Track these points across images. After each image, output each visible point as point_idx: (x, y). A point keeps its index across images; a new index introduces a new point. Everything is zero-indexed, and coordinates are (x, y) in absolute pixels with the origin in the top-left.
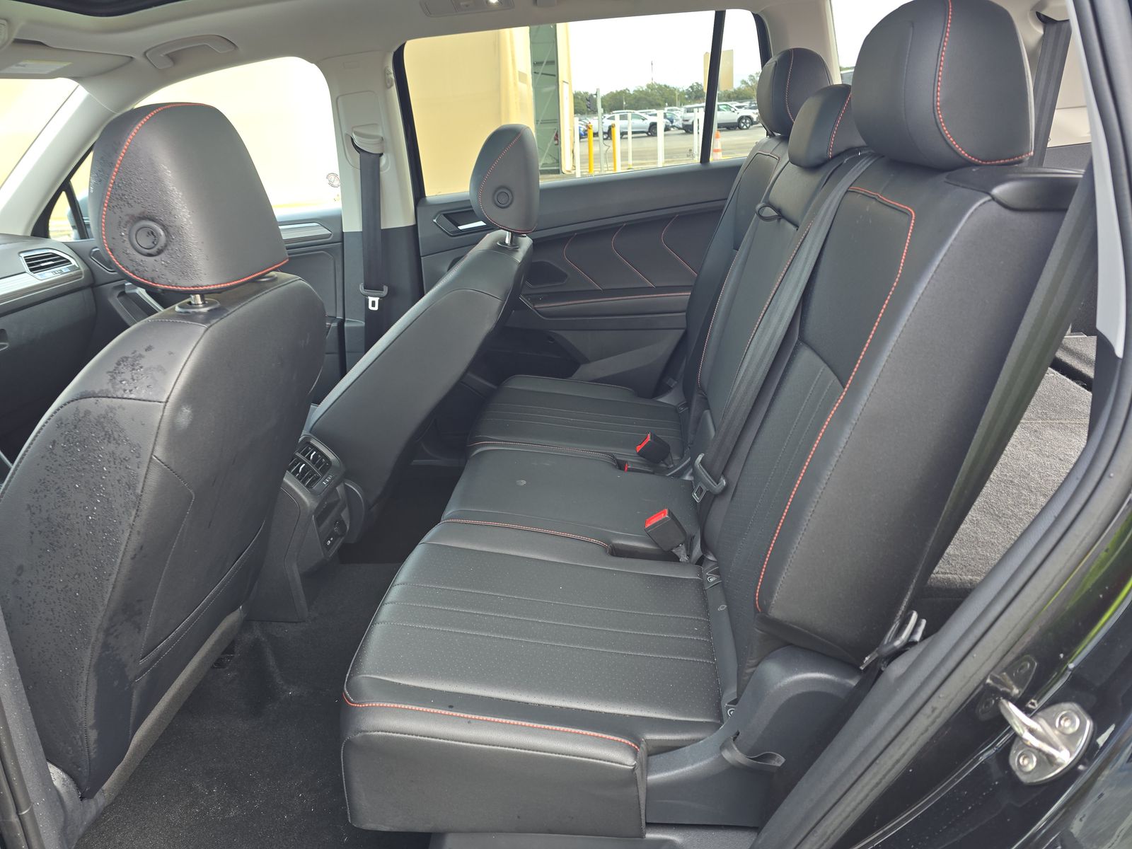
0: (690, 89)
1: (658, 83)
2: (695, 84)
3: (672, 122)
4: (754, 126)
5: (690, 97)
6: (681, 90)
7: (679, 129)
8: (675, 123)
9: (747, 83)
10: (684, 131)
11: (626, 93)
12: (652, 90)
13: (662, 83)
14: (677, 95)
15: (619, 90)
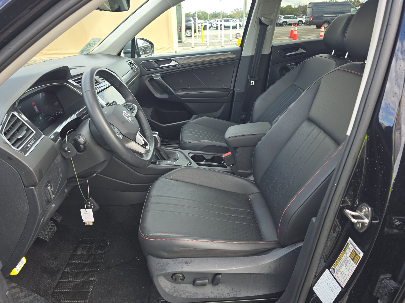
0: (213, 13)
1: (201, 11)
2: (215, 12)
3: (212, 25)
4: (241, 27)
5: (213, 16)
6: (210, 14)
7: (215, 28)
8: (213, 26)
9: (233, 12)
10: (216, 29)
11: (190, 14)
12: (199, 13)
13: (203, 11)
14: (209, 15)
15: (187, 13)
